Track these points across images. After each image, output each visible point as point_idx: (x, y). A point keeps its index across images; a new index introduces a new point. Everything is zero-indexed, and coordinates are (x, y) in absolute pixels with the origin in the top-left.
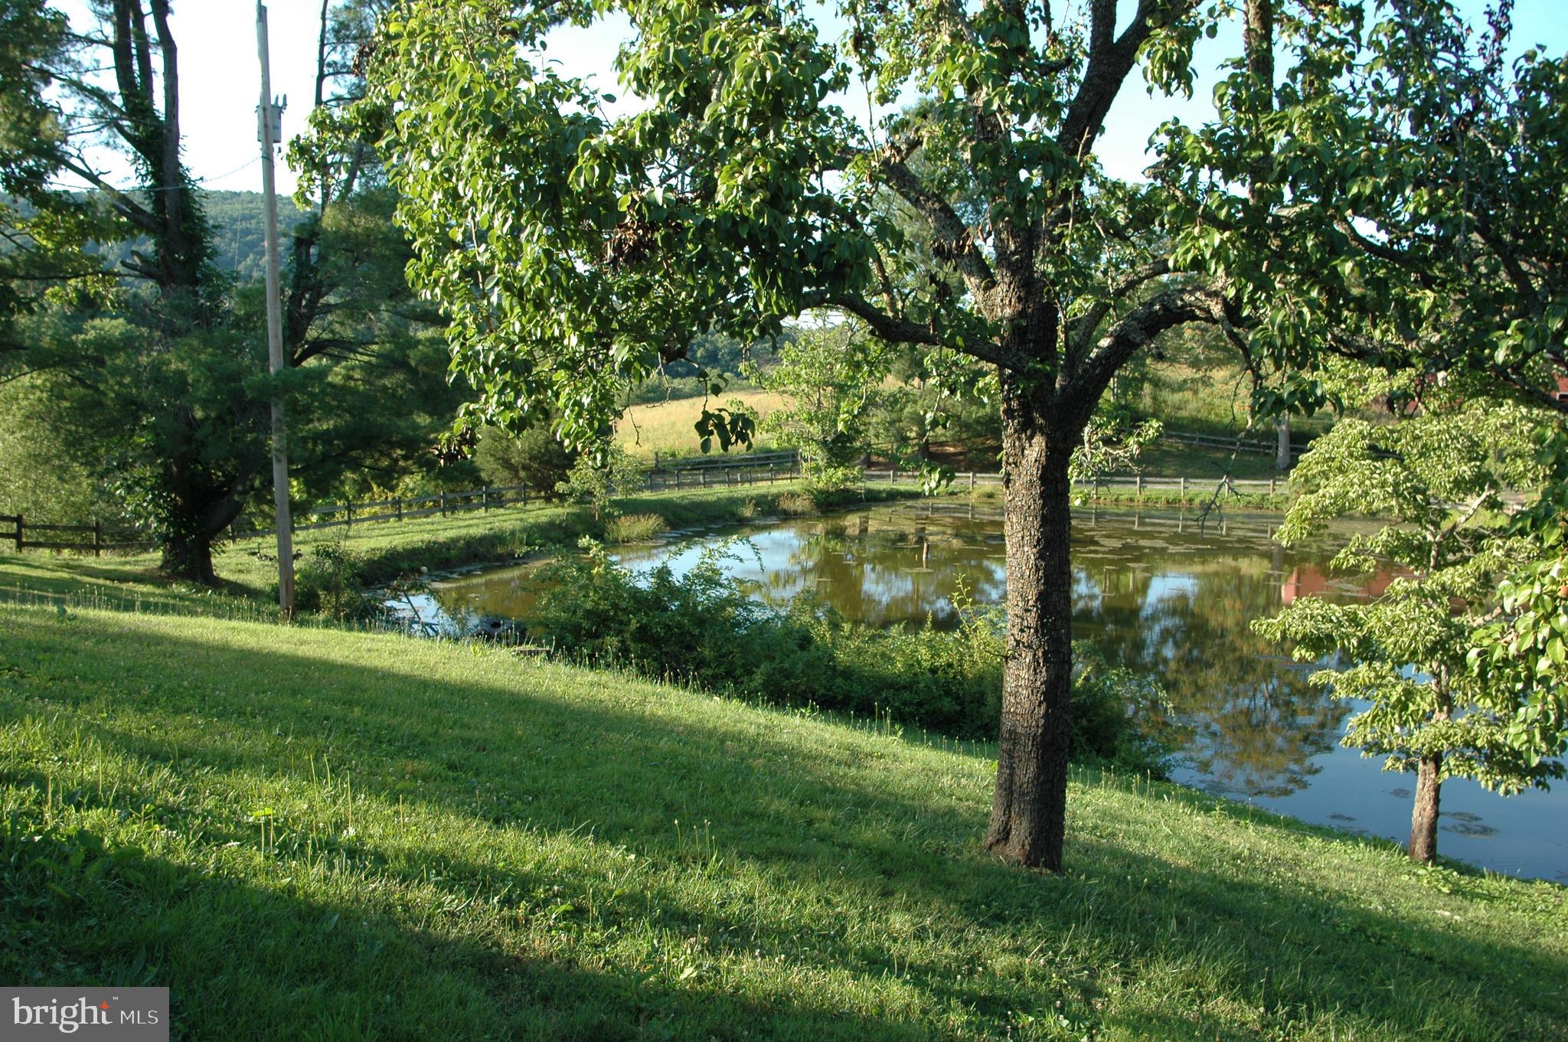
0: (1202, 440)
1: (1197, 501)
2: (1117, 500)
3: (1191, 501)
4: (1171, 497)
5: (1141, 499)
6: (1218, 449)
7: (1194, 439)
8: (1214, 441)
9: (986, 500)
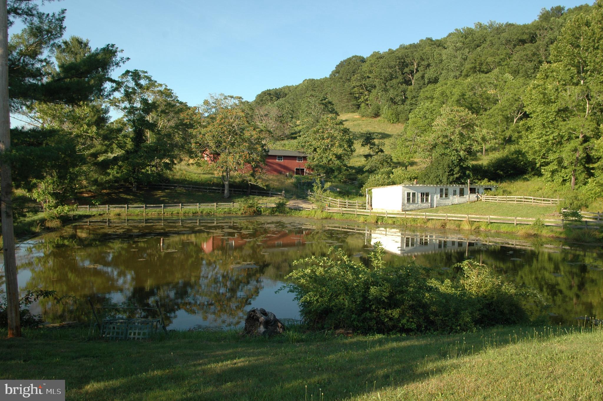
0: (193, 188)
1: (204, 212)
2: (172, 214)
3: (202, 212)
4: (194, 211)
5: (182, 212)
6: (199, 191)
7: (190, 187)
8: (198, 188)
9: (118, 217)
